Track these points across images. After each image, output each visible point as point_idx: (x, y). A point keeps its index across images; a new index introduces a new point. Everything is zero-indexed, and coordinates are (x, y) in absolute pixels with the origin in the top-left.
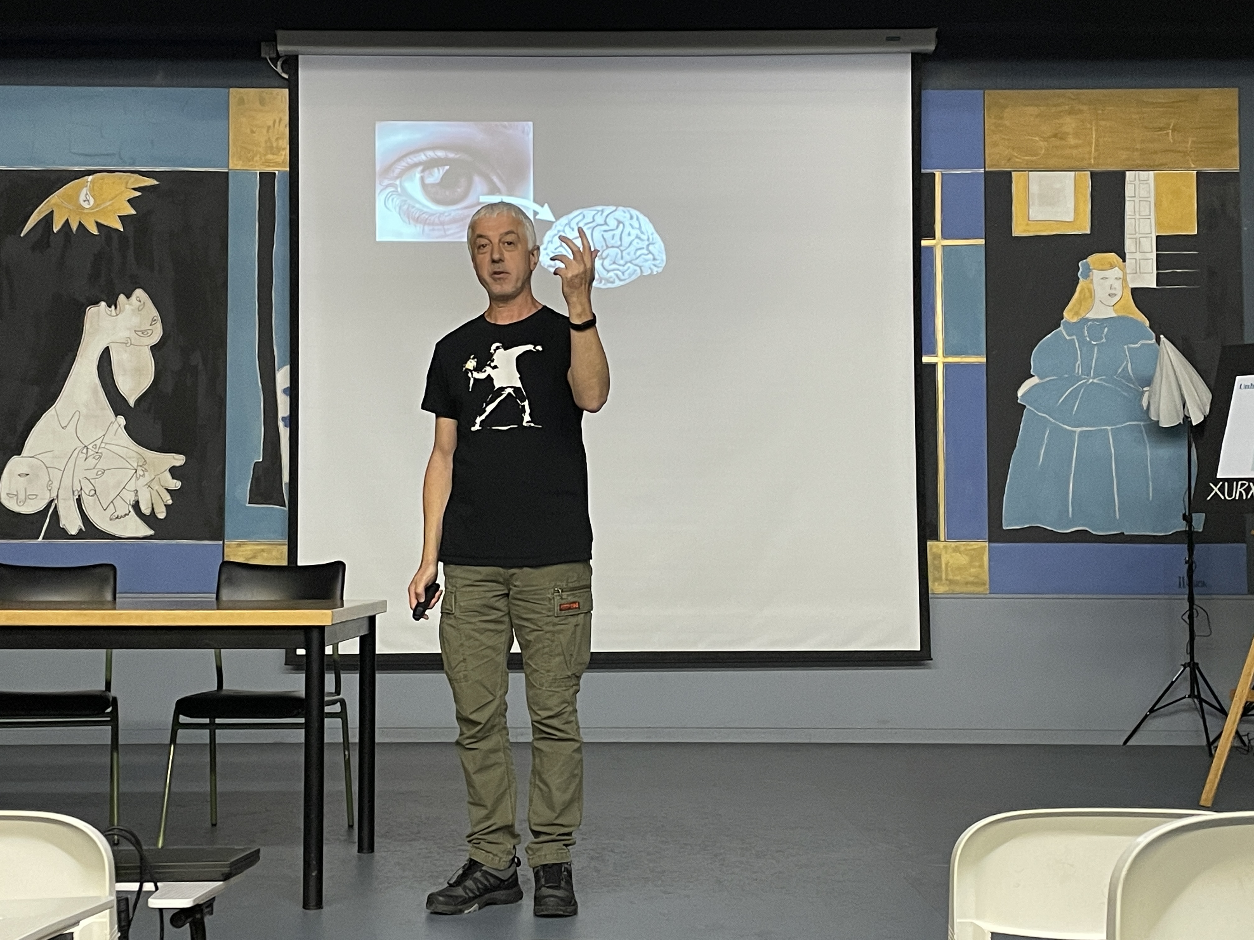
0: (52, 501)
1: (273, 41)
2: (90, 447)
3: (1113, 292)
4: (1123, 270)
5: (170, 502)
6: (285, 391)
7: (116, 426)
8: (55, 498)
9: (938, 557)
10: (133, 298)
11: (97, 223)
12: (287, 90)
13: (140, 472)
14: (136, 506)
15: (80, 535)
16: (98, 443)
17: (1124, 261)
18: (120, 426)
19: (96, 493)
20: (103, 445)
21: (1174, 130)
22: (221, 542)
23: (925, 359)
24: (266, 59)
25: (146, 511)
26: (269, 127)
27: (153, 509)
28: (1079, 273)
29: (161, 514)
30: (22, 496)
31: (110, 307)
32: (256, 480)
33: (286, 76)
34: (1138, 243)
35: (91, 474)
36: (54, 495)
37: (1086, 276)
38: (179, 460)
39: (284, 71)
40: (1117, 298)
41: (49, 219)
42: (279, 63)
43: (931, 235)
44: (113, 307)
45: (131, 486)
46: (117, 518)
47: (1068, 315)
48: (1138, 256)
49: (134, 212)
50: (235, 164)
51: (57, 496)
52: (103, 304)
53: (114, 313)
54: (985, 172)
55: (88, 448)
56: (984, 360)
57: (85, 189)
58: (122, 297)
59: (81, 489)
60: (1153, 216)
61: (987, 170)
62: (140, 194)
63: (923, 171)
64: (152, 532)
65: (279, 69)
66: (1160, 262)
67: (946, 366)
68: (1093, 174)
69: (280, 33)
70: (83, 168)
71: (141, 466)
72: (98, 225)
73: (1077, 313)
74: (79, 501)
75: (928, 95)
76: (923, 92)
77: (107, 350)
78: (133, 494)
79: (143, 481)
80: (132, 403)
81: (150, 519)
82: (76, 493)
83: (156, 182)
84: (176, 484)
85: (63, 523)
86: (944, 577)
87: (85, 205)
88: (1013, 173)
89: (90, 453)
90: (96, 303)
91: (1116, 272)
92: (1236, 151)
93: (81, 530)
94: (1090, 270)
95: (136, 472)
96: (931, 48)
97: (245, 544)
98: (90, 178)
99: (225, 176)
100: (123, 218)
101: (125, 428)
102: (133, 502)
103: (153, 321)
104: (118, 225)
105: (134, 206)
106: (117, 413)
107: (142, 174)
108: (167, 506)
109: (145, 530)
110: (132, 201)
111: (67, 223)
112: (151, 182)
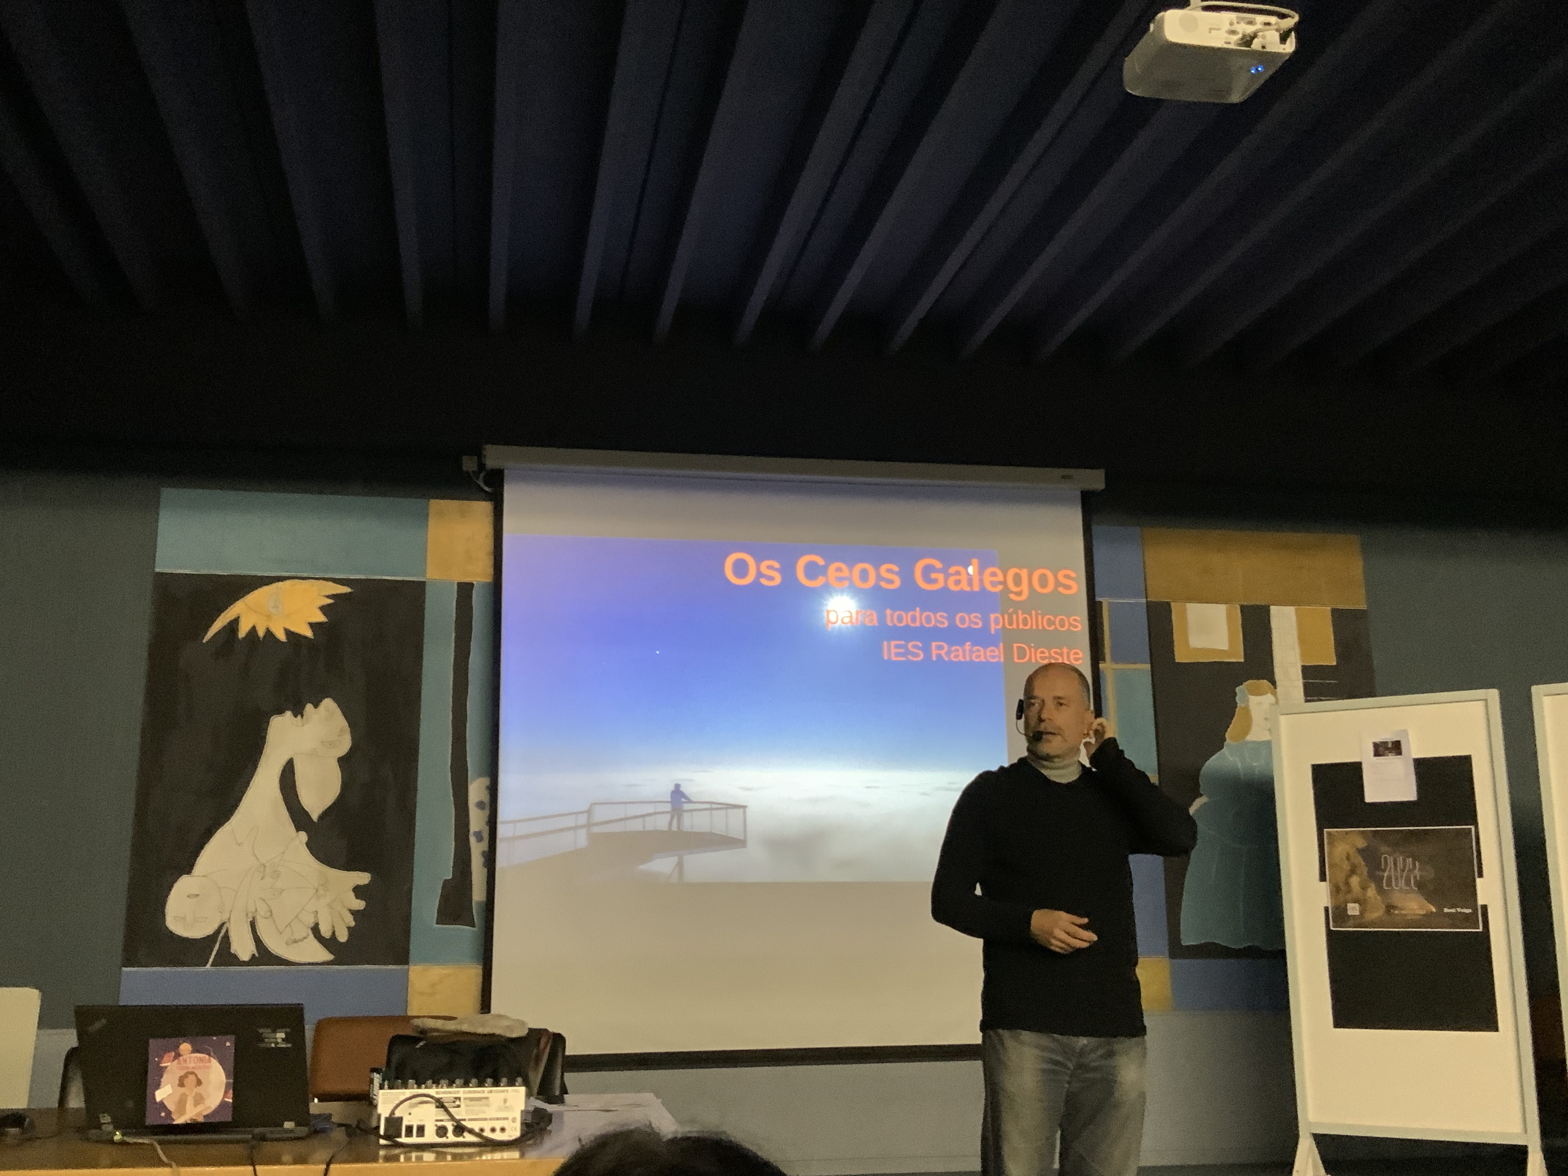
0: (223, 924)
1: (479, 453)
2: (267, 865)
3: (1267, 716)
4: (1275, 694)
5: (353, 924)
6: (480, 805)
7: (297, 842)
8: (226, 921)
10: (321, 708)
11: (285, 629)
12: (490, 503)
13: (321, 892)
14: (316, 930)
15: (253, 961)
16: (276, 860)
17: (1275, 688)
18: (301, 842)
19: (272, 915)
20: (281, 864)
21: (1309, 569)
22: (406, 967)
24: (469, 474)
25: (326, 932)
26: (468, 539)
27: (334, 934)
28: (1237, 698)
29: (343, 937)
30: (190, 919)
31: (296, 717)
32: (445, 899)
33: (486, 489)
34: (1286, 671)
35: (268, 896)
36: (225, 918)
37: (1244, 701)
38: (363, 878)
39: (487, 484)
41: (233, 625)
42: (482, 478)
44: (299, 717)
45: (311, 907)
46: (295, 941)
47: (1229, 738)
48: (1287, 683)
49: (324, 619)
50: (432, 574)
51: (229, 919)
52: (289, 714)
53: (300, 723)
54: (1147, 602)
55: (265, 867)
58: (309, 707)
59: (256, 910)
60: (1297, 647)
61: (1149, 600)
62: (331, 601)
63: (1096, 599)
64: (330, 957)
65: (482, 483)
66: (1308, 689)
68: (1243, 608)
69: (489, 447)
70: (273, 574)
71: (322, 885)
74: (253, 924)
75: (1096, 529)
76: (1093, 528)
77: (289, 764)
78: (313, 915)
79: (324, 902)
80: (315, 817)
81: (329, 943)
82: (250, 915)
83: (351, 590)
84: (360, 905)
85: (235, 948)
87: (274, 612)
88: (1173, 604)
89: (267, 871)
90: (280, 712)
91: (1269, 698)
92: (1362, 592)
93: (254, 955)
94: (1246, 696)
95: (317, 891)
96: (1101, 486)
97: (430, 968)
98: (280, 584)
99: (422, 585)
100: (312, 625)
101: (307, 844)
102: (312, 925)
103: (341, 730)
104: (309, 633)
105: (325, 614)
106: (298, 828)
107: (335, 581)
108: (349, 928)
109: (323, 955)
110: (324, 609)
111: (253, 630)
112: (346, 590)
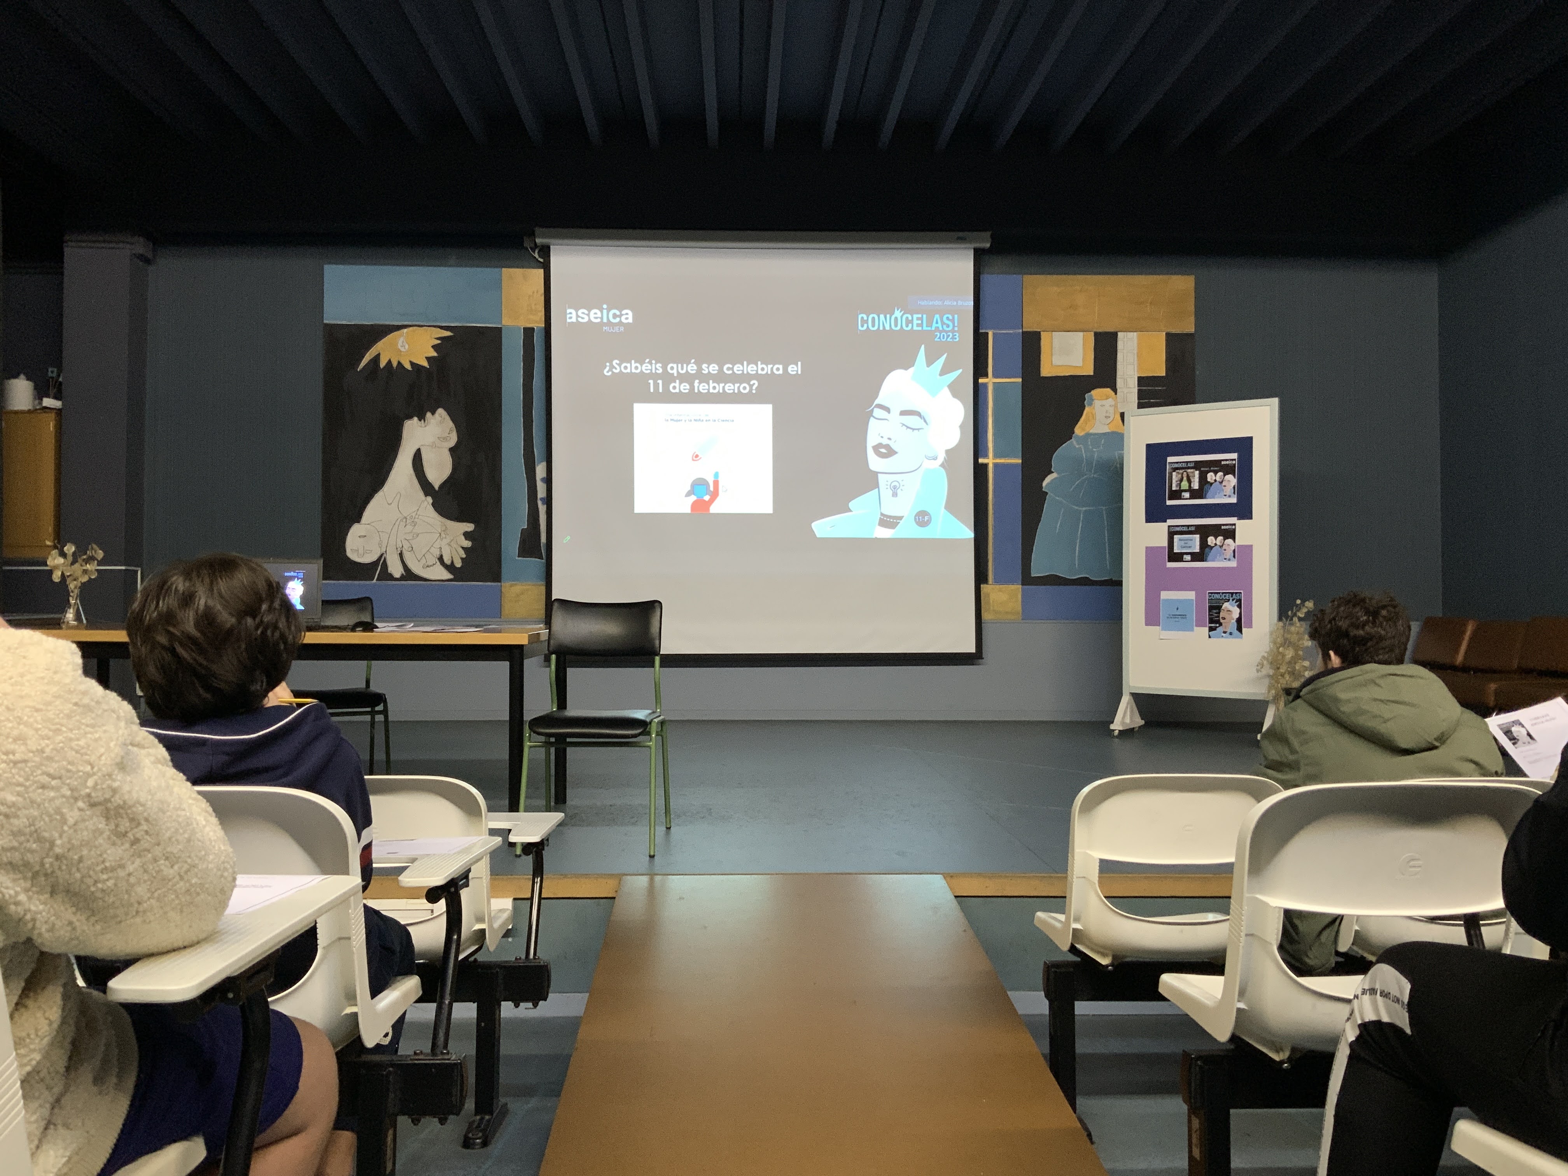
0: (382, 555)
1: (532, 235)
2: (408, 517)
3: (1108, 415)
4: (1116, 400)
5: (464, 556)
6: (542, 480)
7: (426, 503)
9: (988, 595)
10: (437, 415)
11: (410, 362)
12: (542, 270)
13: (443, 535)
14: (441, 559)
15: (402, 578)
16: (414, 515)
17: (1116, 394)
18: (428, 503)
19: (412, 550)
20: (417, 517)
21: (1151, 303)
22: (499, 584)
23: (981, 461)
24: (527, 249)
25: (447, 561)
26: (530, 296)
27: (452, 562)
28: (1086, 402)
29: (458, 564)
30: (361, 551)
31: (420, 420)
32: (523, 542)
33: (541, 260)
34: (1125, 381)
35: (409, 537)
36: (383, 551)
37: (1090, 404)
38: (470, 527)
39: (540, 256)
40: (1111, 419)
41: (377, 359)
42: (536, 252)
43: (986, 375)
44: (423, 421)
45: (437, 545)
46: (428, 566)
47: (1079, 431)
48: (1126, 391)
49: (435, 354)
50: (506, 322)
51: (386, 551)
52: (416, 419)
53: (423, 425)
54: (1023, 332)
55: (406, 519)
56: (1020, 461)
57: (402, 339)
58: (429, 415)
59: (402, 547)
60: (1136, 362)
61: (1025, 330)
62: (439, 342)
63: (981, 331)
64: (450, 576)
65: (536, 255)
66: (1141, 395)
67: (996, 465)
68: (1096, 334)
69: (538, 230)
70: (400, 324)
71: (443, 531)
72: (412, 364)
73: (1083, 430)
74: (401, 555)
75: (985, 278)
76: (982, 276)
77: (418, 452)
78: (438, 550)
79: (445, 541)
80: (437, 487)
81: (450, 568)
82: (399, 549)
83: (452, 334)
84: (468, 544)
85: (391, 570)
86: (992, 608)
87: (402, 349)
88: (1042, 333)
89: (408, 521)
90: (410, 417)
91: (1110, 401)
92: (1192, 319)
93: (403, 575)
94: (1093, 400)
95: (440, 536)
96: (988, 245)
97: (516, 585)
98: (405, 330)
99: (499, 330)
100: (428, 359)
101: (432, 504)
102: (438, 556)
103: (451, 430)
104: (425, 364)
105: (436, 350)
106: (426, 495)
107: (441, 328)
108: (462, 559)
109: (447, 575)
110: (434, 347)
111: (390, 362)
112: (448, 334)
